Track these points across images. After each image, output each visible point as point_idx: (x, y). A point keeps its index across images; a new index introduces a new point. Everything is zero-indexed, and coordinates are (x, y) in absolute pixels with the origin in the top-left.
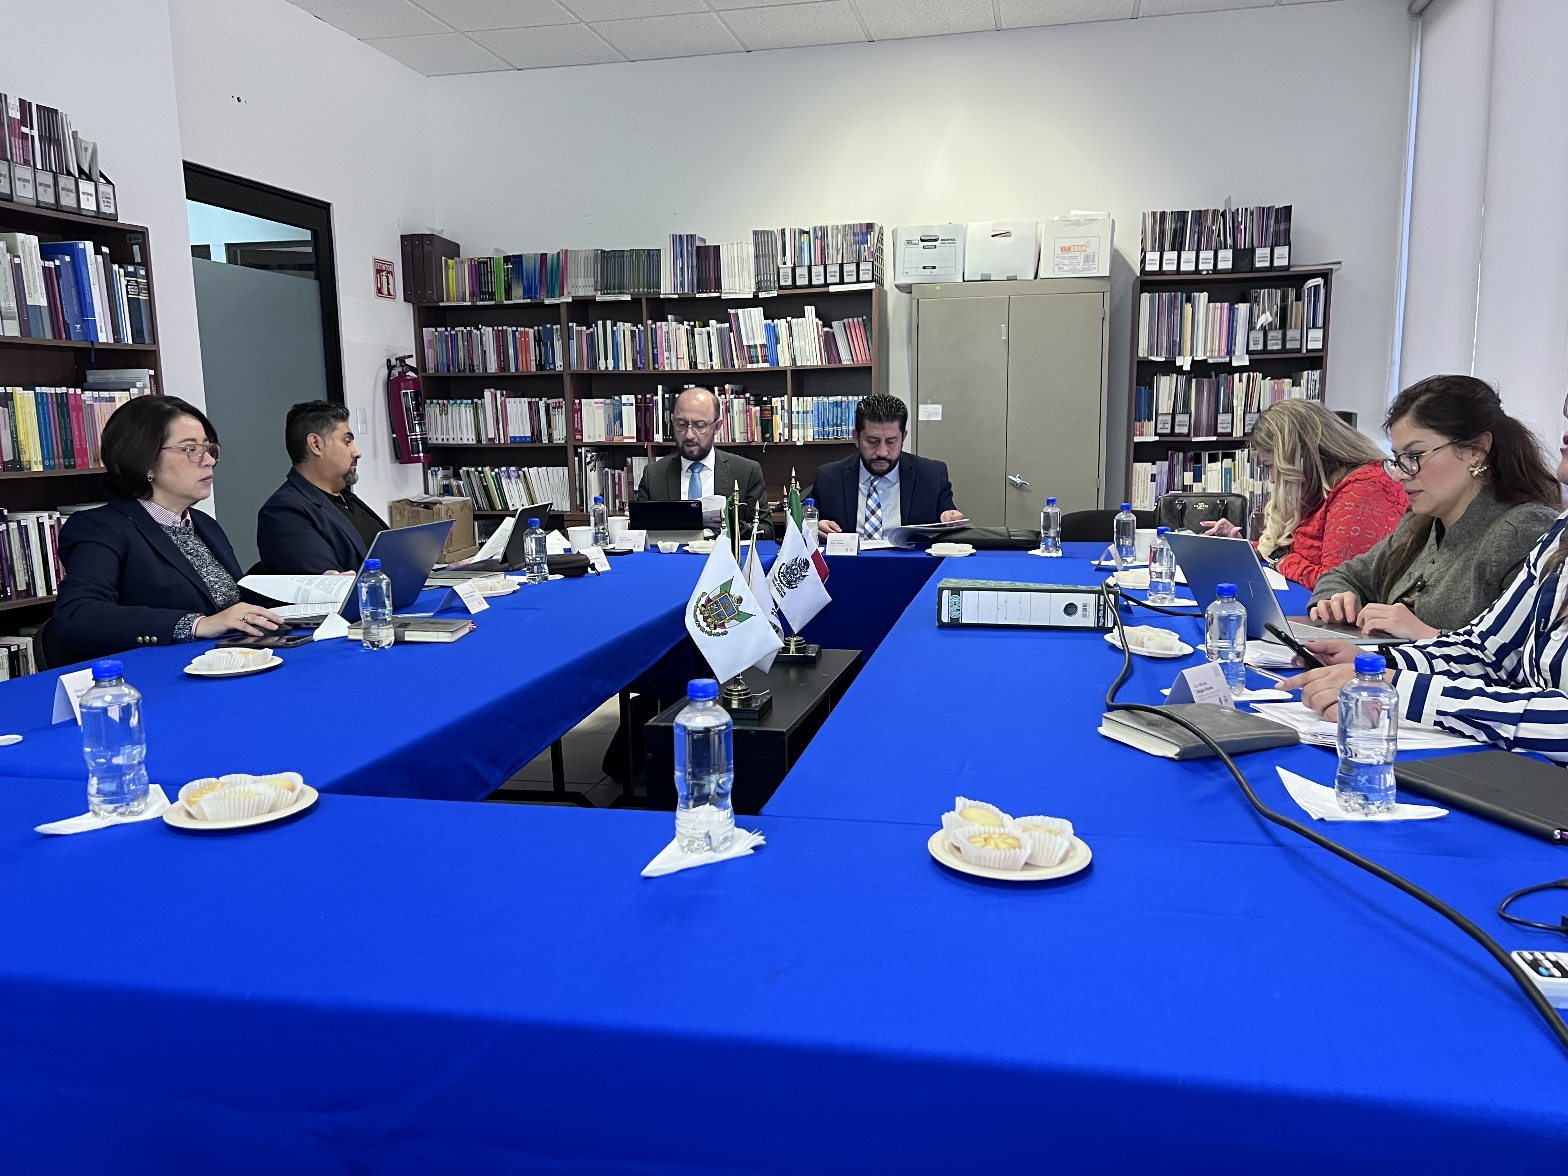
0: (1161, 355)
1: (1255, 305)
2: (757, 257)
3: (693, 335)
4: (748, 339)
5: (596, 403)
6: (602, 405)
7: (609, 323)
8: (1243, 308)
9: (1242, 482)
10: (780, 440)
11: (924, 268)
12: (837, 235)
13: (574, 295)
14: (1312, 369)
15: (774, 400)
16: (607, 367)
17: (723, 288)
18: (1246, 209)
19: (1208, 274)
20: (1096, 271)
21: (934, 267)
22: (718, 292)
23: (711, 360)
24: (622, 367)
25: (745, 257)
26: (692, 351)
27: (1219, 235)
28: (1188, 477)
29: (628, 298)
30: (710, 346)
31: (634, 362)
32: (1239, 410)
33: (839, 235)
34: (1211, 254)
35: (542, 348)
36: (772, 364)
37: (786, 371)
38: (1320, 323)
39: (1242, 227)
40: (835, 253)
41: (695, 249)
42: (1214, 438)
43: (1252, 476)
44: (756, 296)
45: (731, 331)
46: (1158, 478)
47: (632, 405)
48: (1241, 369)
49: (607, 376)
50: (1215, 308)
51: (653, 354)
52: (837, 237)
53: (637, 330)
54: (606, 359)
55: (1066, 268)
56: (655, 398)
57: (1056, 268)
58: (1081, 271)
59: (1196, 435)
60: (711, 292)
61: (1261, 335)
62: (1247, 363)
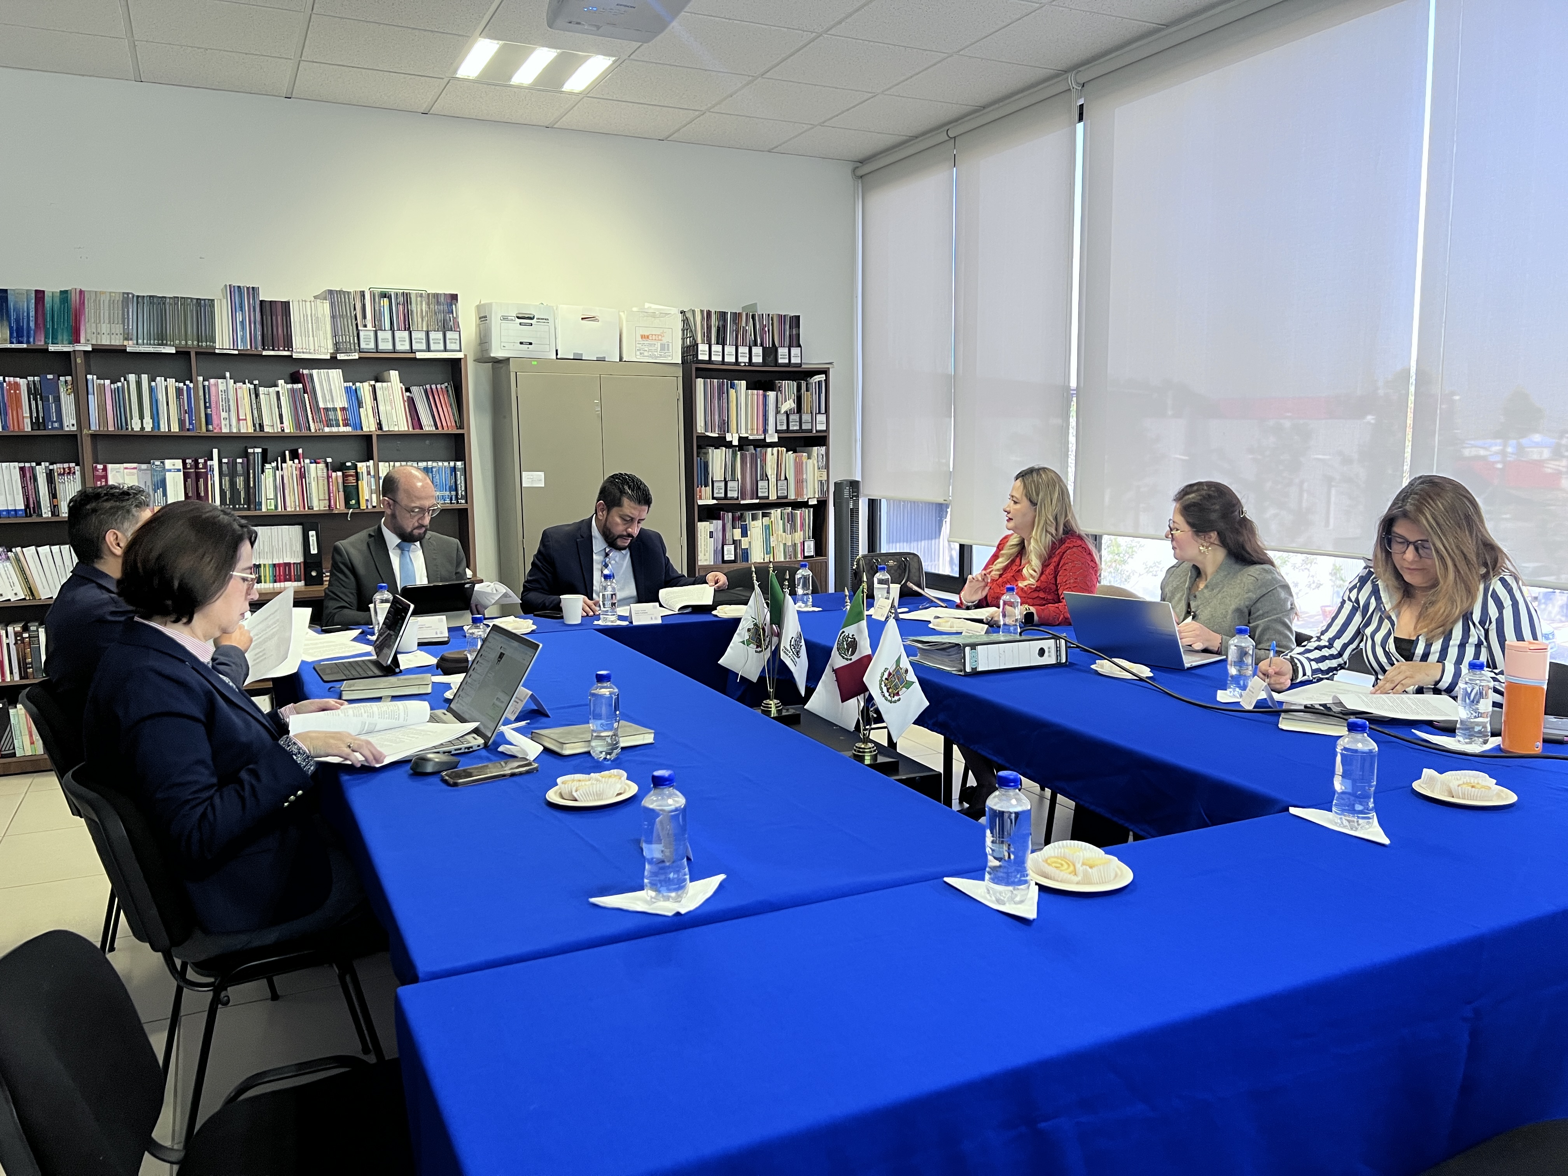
0: (715, 431)
1: (779, 393)
2: (333, 317)
3: (257, 396)
4: (325, 401)
5: (126, 468)
6: (135, 471)
7: (145, 377)
8: (771, 395)
9: (777, 535)
10: (367, 507)
11: (521, 343)
12: (421, 302)
13: (94, 342)
14: (820, 445)
15: (359, 465)
16: (142, 428)
17: (294, 347)
18: (769, 315)
19: (745, 365)
20: (670, 358)
21: (531, 344)
22: (288, 350)
23: (282, 423)
24: (164, 428)
25: (320, 316)
26: (255, 412)
27: (751, 335)
28: (737, 533)
29: (173, 350)
30: (279, 407)
31: (181, 423)
32: (772, 478)
33: (424, 303)
34: (746, 350)
35: (40, 402)
36: (355, 428)
37: (371, 435)
38: (823, 411)
39: (766, 329)
40: (420, 320)
41: (258, 303)
42: (757, 501)
43: (784, 532)
44: (334, 358)
45: (305, 392)
46: (715, 534)
47: (179, 470)
48: (772, 445)
49: (142, 438)
50: (752, 394)
51: (206, 415)
52: (422, 305)
53: (185, 387)
54: (142, 417)
55: (646, 354)
56: (209, 463)
57: (638, 353)
58: (658, 357)
59: (743, 499)
60: (279, 350)
61: (785, 418)
62: (776, 440)
